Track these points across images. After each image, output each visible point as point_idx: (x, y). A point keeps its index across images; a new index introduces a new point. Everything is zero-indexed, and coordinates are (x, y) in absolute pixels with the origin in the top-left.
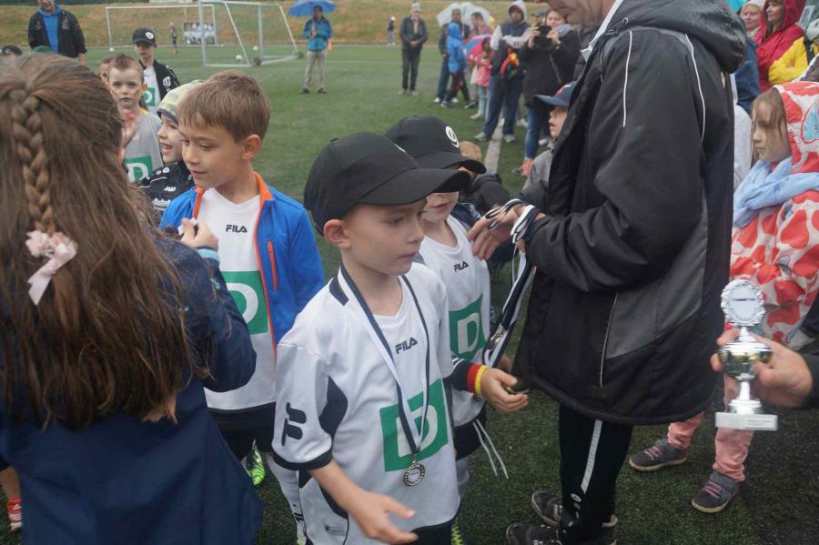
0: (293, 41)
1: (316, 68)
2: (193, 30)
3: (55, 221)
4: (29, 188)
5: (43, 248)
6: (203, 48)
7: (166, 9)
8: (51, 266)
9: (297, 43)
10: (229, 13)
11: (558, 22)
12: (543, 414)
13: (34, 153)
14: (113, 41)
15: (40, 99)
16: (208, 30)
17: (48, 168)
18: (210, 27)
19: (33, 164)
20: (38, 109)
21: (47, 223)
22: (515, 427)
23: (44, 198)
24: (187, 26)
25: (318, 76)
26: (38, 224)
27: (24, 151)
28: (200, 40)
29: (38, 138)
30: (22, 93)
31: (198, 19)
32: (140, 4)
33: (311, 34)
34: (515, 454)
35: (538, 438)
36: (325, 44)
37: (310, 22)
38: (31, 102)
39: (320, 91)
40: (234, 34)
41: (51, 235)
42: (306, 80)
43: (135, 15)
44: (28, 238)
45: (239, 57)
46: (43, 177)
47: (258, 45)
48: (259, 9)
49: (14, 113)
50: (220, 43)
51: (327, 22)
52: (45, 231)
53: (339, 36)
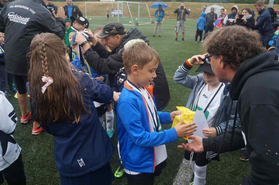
0: (150, 17)
1: (158, 28)
2: (115, 11)
3: (49, 74)
4: (43, 66)
5: (46, 80)
6: (118, 18)
7: (106, 4)
8: (47, 85)
9: (152, 18)
10: (128, 6)
11: (246, 14)
12: (233, 159)
13: (44, 57)
14: (87, 14)
15: (45, 44)
16: (120, 12)
17: (47, 61)
18: (121, 11)
19: (44, 60)
20: (45, 46)
21: (47, 74)
22: (222, 162)
23: (46, 68)
24: (113, 10)
25: (159, 31)
26: (44, 74)
27: (42, 57)
28: (117, 15)
29: (45, 54)
30: (41, 43)
31: (117, 7)
32: (97, 1)
33: (157, 16)
34: (221, 172)
35: (230, 167)
36: (162, 19)
37: (157, 11)
38: (43, 45)
39: (159, 36)
40: (129, 13)
41: (47, 77)
42: (154, 32)
43: (94, 6)
44: (42, 78)
45: (130, 22)
46: (46, 63)
47: (138, 18)
48: (139, 5)
49: (40, 48)
50: (124, 16)
51: (163, 11)
52: (46, 76)
53: (167, 15)
